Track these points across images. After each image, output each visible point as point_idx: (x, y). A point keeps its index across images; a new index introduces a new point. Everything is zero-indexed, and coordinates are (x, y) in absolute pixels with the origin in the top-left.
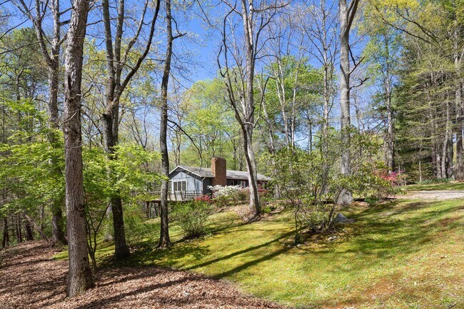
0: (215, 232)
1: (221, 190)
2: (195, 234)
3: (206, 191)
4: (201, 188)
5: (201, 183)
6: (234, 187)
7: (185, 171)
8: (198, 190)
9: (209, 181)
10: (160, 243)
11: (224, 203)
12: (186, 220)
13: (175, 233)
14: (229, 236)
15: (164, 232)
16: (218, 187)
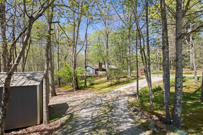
0: (97, 84)
1: (100, 73)
2: (92, 84)
3: (96, 73)
4: (94, 72)
5: (94, 71)
6: (104, 72)
7: (90, 67)
8: (93, 72)
9: (97, 70)
10: (85, 86)
11: (101, 76)
12: (90, 81)
13: (88, 84)
14: (99, 85)
15: (85, 84)
16: (99, 72)
